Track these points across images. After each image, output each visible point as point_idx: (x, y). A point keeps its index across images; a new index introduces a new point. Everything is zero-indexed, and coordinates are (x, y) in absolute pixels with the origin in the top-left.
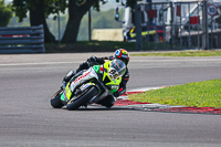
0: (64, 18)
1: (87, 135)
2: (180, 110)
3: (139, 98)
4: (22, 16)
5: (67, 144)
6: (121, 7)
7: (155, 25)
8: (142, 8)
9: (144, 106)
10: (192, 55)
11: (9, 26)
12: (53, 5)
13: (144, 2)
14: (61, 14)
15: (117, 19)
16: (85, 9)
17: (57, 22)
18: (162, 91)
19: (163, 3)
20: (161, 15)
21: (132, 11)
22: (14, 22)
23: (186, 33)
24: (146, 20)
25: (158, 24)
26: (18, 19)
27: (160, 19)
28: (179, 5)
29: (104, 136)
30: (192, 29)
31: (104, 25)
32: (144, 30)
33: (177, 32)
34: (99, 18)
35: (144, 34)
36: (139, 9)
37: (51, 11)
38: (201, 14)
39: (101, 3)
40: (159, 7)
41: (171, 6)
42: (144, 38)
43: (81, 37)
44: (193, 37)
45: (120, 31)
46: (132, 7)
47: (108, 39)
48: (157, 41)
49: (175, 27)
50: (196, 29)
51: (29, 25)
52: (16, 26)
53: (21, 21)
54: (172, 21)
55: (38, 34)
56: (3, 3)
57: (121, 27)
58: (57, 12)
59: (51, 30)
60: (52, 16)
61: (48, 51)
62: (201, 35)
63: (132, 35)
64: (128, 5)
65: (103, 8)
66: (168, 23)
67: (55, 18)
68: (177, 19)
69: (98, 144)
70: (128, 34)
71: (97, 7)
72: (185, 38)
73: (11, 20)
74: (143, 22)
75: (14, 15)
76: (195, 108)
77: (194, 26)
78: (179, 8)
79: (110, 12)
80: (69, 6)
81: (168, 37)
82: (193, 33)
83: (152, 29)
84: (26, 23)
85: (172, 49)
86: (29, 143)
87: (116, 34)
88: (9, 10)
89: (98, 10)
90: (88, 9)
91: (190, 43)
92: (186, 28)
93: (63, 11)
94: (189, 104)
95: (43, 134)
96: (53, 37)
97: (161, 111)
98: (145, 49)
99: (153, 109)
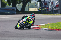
0: (21, 5)
1: (27, 37)
2: (53, 30)
3: (42, 27)
4: (9, 4)
5: (22, 39)
6: (37, 2)
7: (46, 7)
8: (43, 2)
9: (43, 29)
10: (57, 15)
11: (6, 7)
12: (18, 1)
13: (43, 1)
14: (20, 4)
15: (36, 5)
16: (27, 2)
17: (19, 6)
18: (48, 25)
19: (48, 1)
20: (48, 4)
21: (40, 3)
22: (7, 6)
23: (55, 9)
24: (44, 5)
25: (47, 6)
26: (8, 5)
27: (48, 5)
28: (53, 1)
29: (32, 37)
30: (56, 8)
31: (32, 7)
32: (43, 8)
33: (52, 9)
34: (31, 5)
35: (43, 9)
36: (42, 2)
37: (17, 3)
38: (59, 4)
39: (31, 1)
40: (47, 2)
41: (51, 2)
42: (43, 10)
43: (26, 10)
44: (57, 10)
45: (37, 8)
46: (40, 2)
47: (33, 11)
48: (47, 11)
49: (52, 7)
50: (58, 8)
51: (11, 7)
52: (8, 7)
53: (9, 6)
54: (51, 6)
55: (14, 9)
56: (4, 1)
57: (37, 7)
58: (19, 3)
59: (18, 8)
60: (18, 4)
61: (17, 14)
62: (59, 10)
63: (40, 10)
64: (39, 1)
65: (32, 2)
66: (50, 6)
67: (19, 5)
68: (52, 5)
69: (31, 39)
70: (39, 9)
71: (30, 2)
72: (55, 10)
73: (7, 5)
74: (43, 6)
75: (7, 4)
76: (57, 29)
77: (57, 7)
78: (53, 2)
79: (34, 3)
80: (22, 2)
81: (50, 10)
82: (57, 9)
83: (45, 8)
84: (11, 6)
85: (51, 13)
86: (12, 39)
87: (35, 9)
88: (6, 3)
89: (31, 3)
90: (28, 3)
91: (56, 12)
92: (55, 8)
93: (21, 3)
94: (56, 28)
95: (15, 37)
96: (18, 10)
97: (48, 30)
98: (44, 13)
99: (46, 30)
